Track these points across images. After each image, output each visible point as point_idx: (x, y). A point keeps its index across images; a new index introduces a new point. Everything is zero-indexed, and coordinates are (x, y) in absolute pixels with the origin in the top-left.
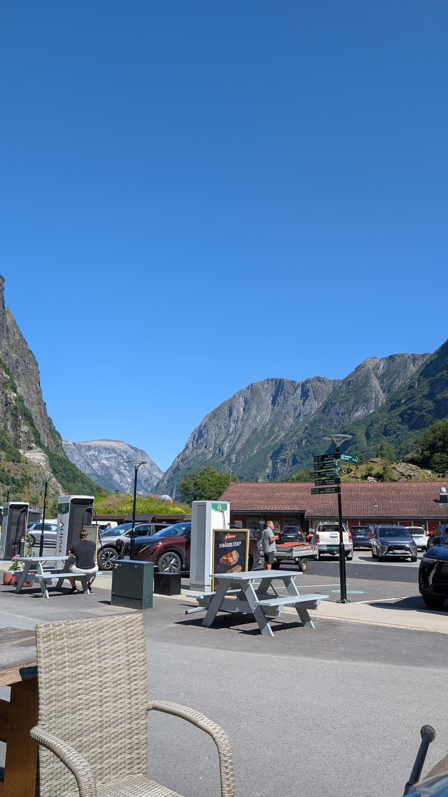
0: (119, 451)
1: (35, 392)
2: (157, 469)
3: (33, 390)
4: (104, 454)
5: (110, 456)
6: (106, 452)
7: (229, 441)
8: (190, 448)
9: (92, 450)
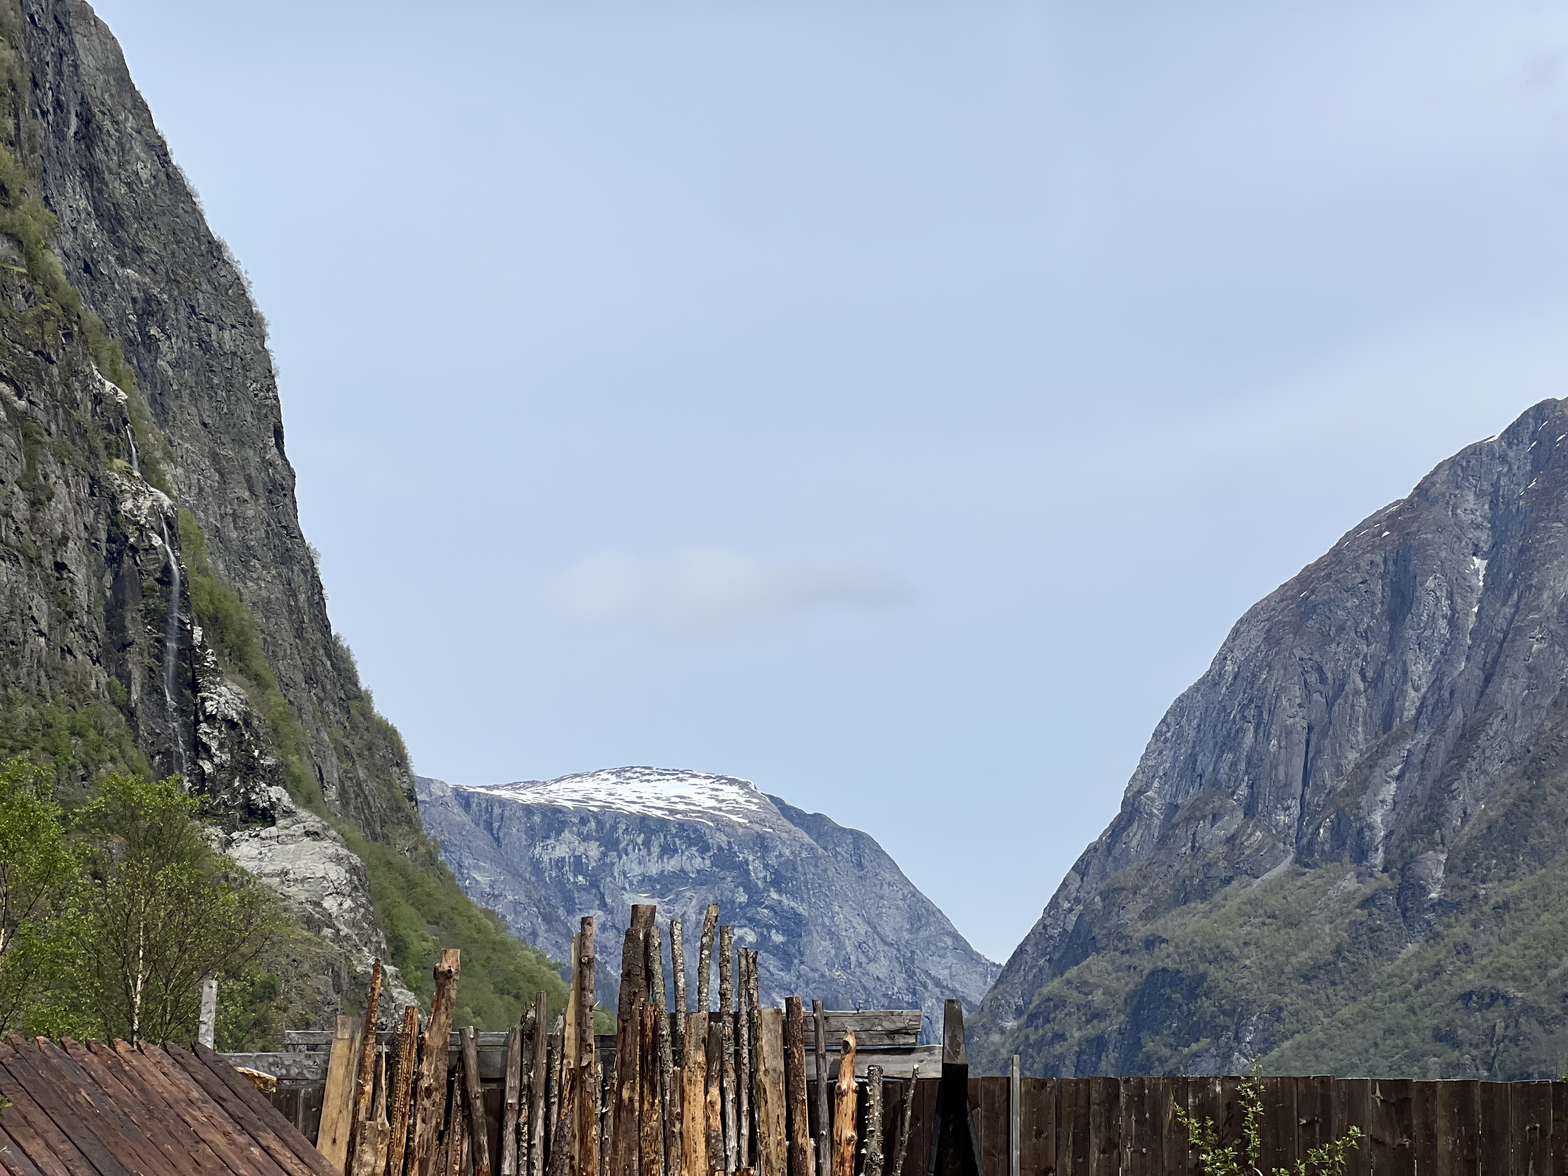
0: (722, 839)
1: (259, 489)
2: (949, 941)
3: (249, 479)
4: (634, 855)
5: (671, 865)
6: (647, 843)
7: (1396, 771)
8: (1151, 814)
9: (566, 835)
